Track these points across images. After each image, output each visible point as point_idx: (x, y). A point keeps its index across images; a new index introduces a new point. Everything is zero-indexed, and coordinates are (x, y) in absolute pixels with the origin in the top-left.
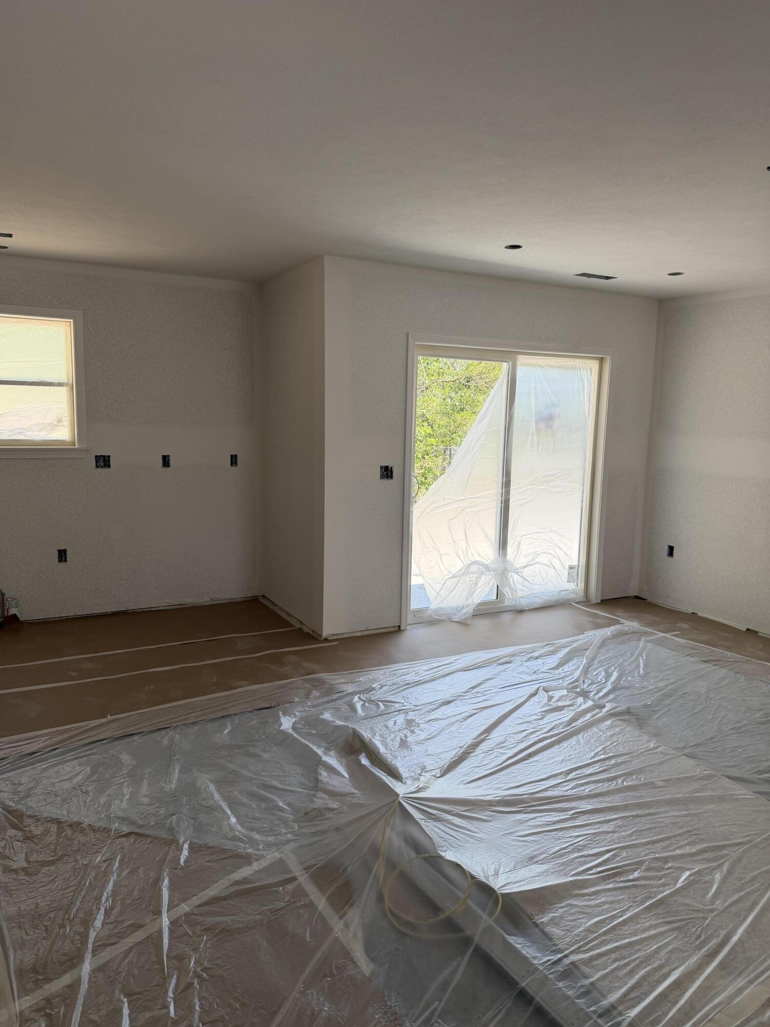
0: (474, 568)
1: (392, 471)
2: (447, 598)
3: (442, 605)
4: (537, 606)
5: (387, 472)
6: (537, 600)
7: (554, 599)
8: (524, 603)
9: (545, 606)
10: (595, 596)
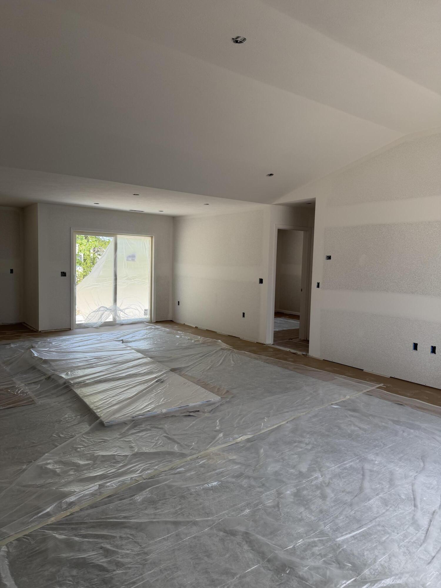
0: (102, 309)
1: (66, 274)
2: (91, 319)
3: (89, 322)
4: (130, 323)
5: (64, 274)
6: (130, 321)
7: (137, 321)
8: (124, 322)
9: (133, 323)
10: (154, 320)
